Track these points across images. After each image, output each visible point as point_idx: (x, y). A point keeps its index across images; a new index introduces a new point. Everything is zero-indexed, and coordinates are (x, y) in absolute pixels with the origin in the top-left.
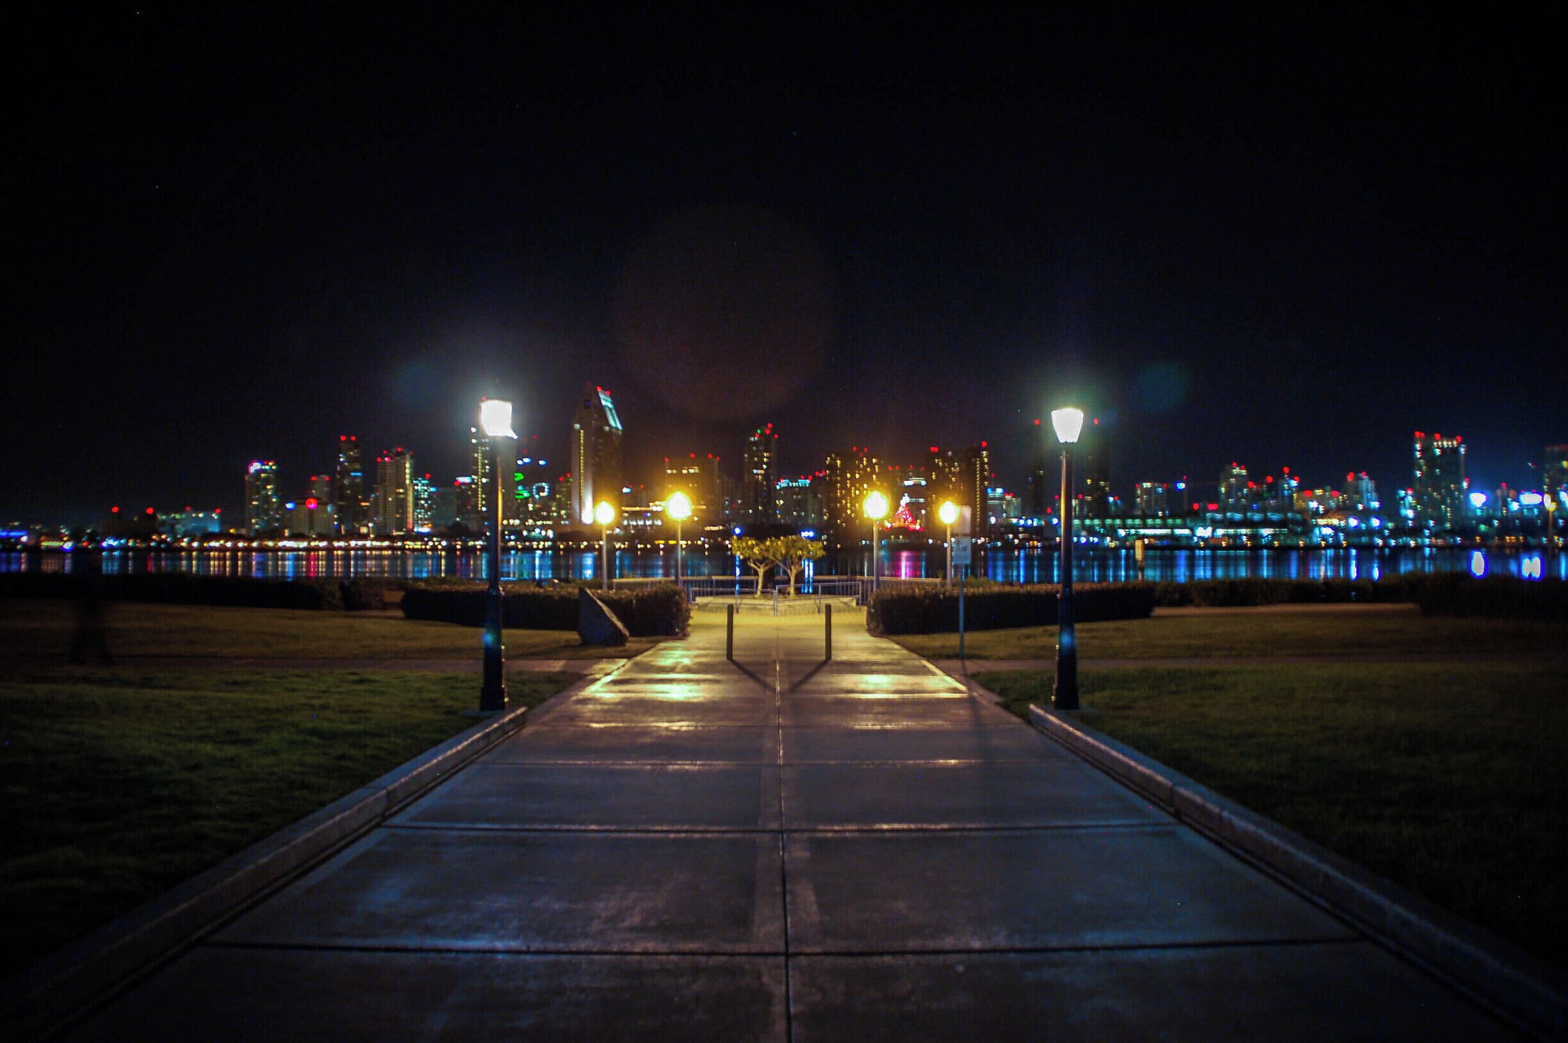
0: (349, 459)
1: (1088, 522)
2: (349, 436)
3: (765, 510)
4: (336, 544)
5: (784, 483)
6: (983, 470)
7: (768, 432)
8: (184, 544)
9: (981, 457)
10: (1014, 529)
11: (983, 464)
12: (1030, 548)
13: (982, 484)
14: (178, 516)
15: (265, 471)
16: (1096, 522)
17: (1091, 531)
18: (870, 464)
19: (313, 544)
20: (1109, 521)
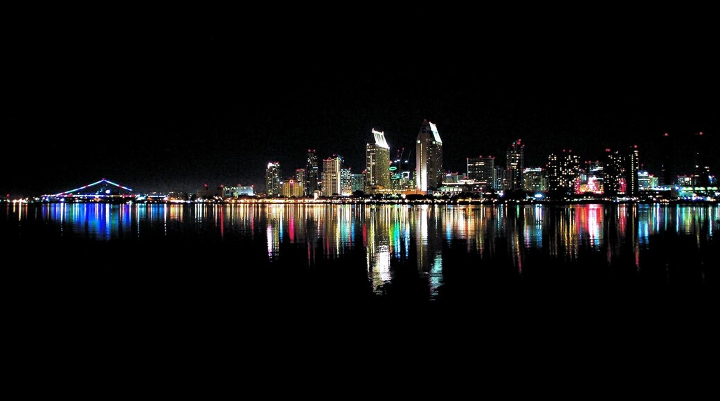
0: (312, 160)
1: (697, 189)
2: (312, 150)
3: (518, 184)
4: (299, 201)
5: (528, 170)
6: (635, 160)
7: (519, 143)
8: (228, 201)
9: (634, 153)
10: (653, 193)
11: (635, 157)
12: (662, 202)
13: (635, 168)
14: (235, 188)
15: (274, 167)
16: (702, 188)
17: (699, 194)
18: (572, 159)
19: (287, 201)
20: (709, 188)
